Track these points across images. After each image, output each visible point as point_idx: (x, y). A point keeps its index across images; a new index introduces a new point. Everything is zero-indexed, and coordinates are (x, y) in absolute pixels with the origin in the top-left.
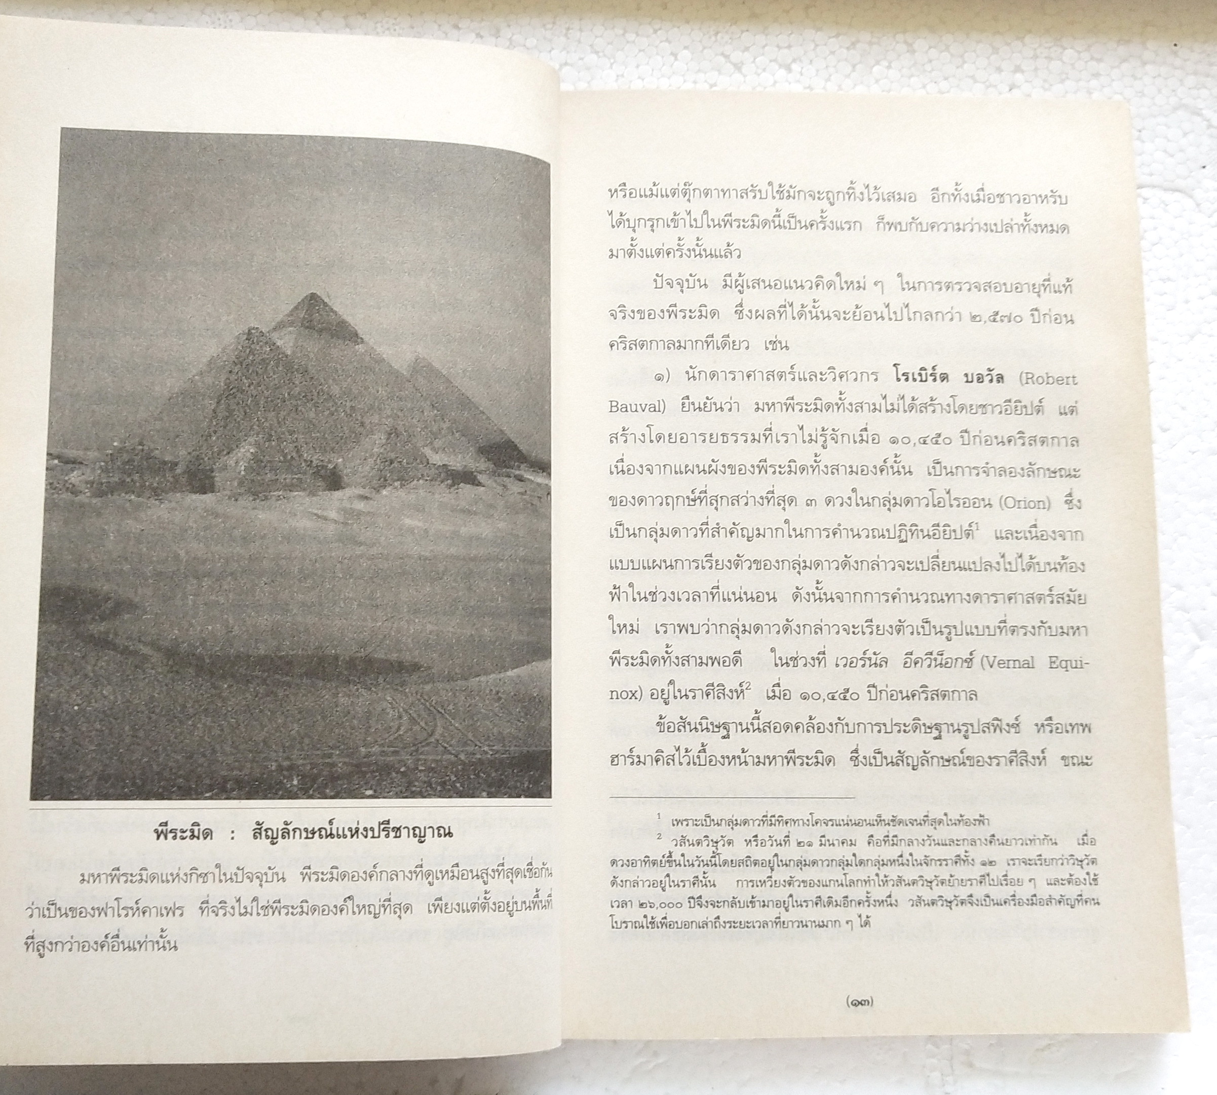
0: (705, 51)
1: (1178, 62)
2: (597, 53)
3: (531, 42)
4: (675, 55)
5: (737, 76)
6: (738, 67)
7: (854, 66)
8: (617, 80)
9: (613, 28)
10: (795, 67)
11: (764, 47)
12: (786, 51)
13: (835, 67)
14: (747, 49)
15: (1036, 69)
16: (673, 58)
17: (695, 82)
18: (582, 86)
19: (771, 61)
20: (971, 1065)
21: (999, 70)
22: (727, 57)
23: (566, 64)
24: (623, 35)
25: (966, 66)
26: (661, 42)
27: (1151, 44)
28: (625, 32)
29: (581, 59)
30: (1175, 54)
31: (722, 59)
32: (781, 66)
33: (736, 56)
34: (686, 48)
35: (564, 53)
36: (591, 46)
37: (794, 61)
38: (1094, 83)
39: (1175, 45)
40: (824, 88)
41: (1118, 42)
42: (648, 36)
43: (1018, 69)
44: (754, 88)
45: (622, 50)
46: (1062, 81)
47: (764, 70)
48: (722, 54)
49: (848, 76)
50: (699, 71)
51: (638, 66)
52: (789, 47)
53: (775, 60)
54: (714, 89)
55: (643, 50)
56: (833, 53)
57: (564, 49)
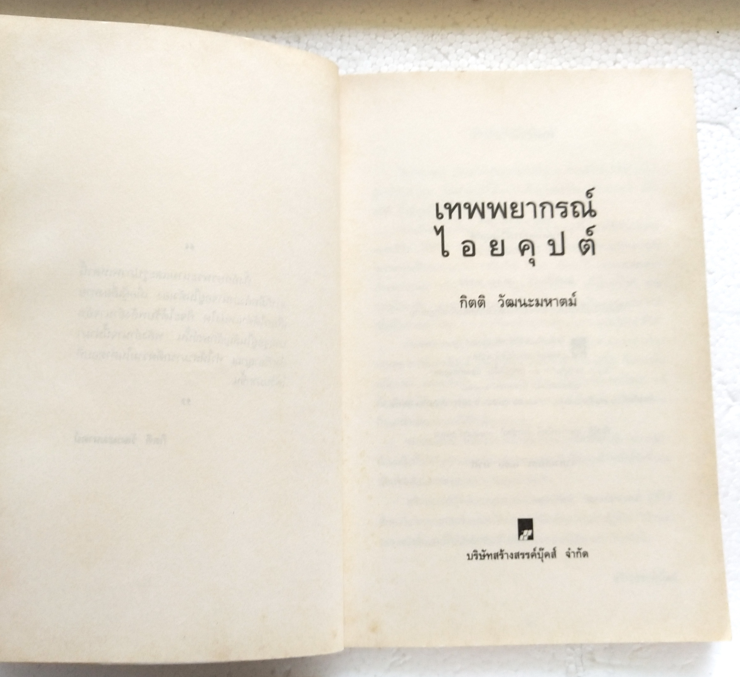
0: (426, 47)
1: (719, 43)
2: (359, 50)
3: (320, 45)
4: (407, 50)
5: (446, 62)
6: (446, 56)
7: (517, 53)
8: (372, 67)
9: (369, 35)
10: (481, 55)
11: (462, 43)
12: (475, 45)
13: (506, 54)
14: (451, 45)
15: (630, 51)
16: (406, 52)
17: (420, 66)
18: (351, 71)
19: (466, 52)
20: (593, 660)
21: (607, 52)
22: (439, 50)
23: (341, 57)
24: (376, 38)
25: (586, 50)
26: (399, 42)
27: (703, 33)
28: (377, 36)
29: (350, 54)
30: (718, 38)
31: (436, 51)
32: (472, 54)
33: (445, 49)
34: (414, 45)
35: (339, 51)
36: (356, 46)
37: (480, 51)
38: (667, 58)
39: (718, 32)
40: (499, 67)
41: (682, 32)
42: (391, 39)
43: (619, 51)
44: (456, 69)
45: (375, 47)
46: (647, 58)
47: (462, 57)
48: (436, 48)
49: (513, 59)
50: (422, 59)
51: (385, 58)
52: (477, 42)
53: (469, 51)
54: (432, 70)
55: (388, 48)
56: (504, 45)
57: (340, 48)
